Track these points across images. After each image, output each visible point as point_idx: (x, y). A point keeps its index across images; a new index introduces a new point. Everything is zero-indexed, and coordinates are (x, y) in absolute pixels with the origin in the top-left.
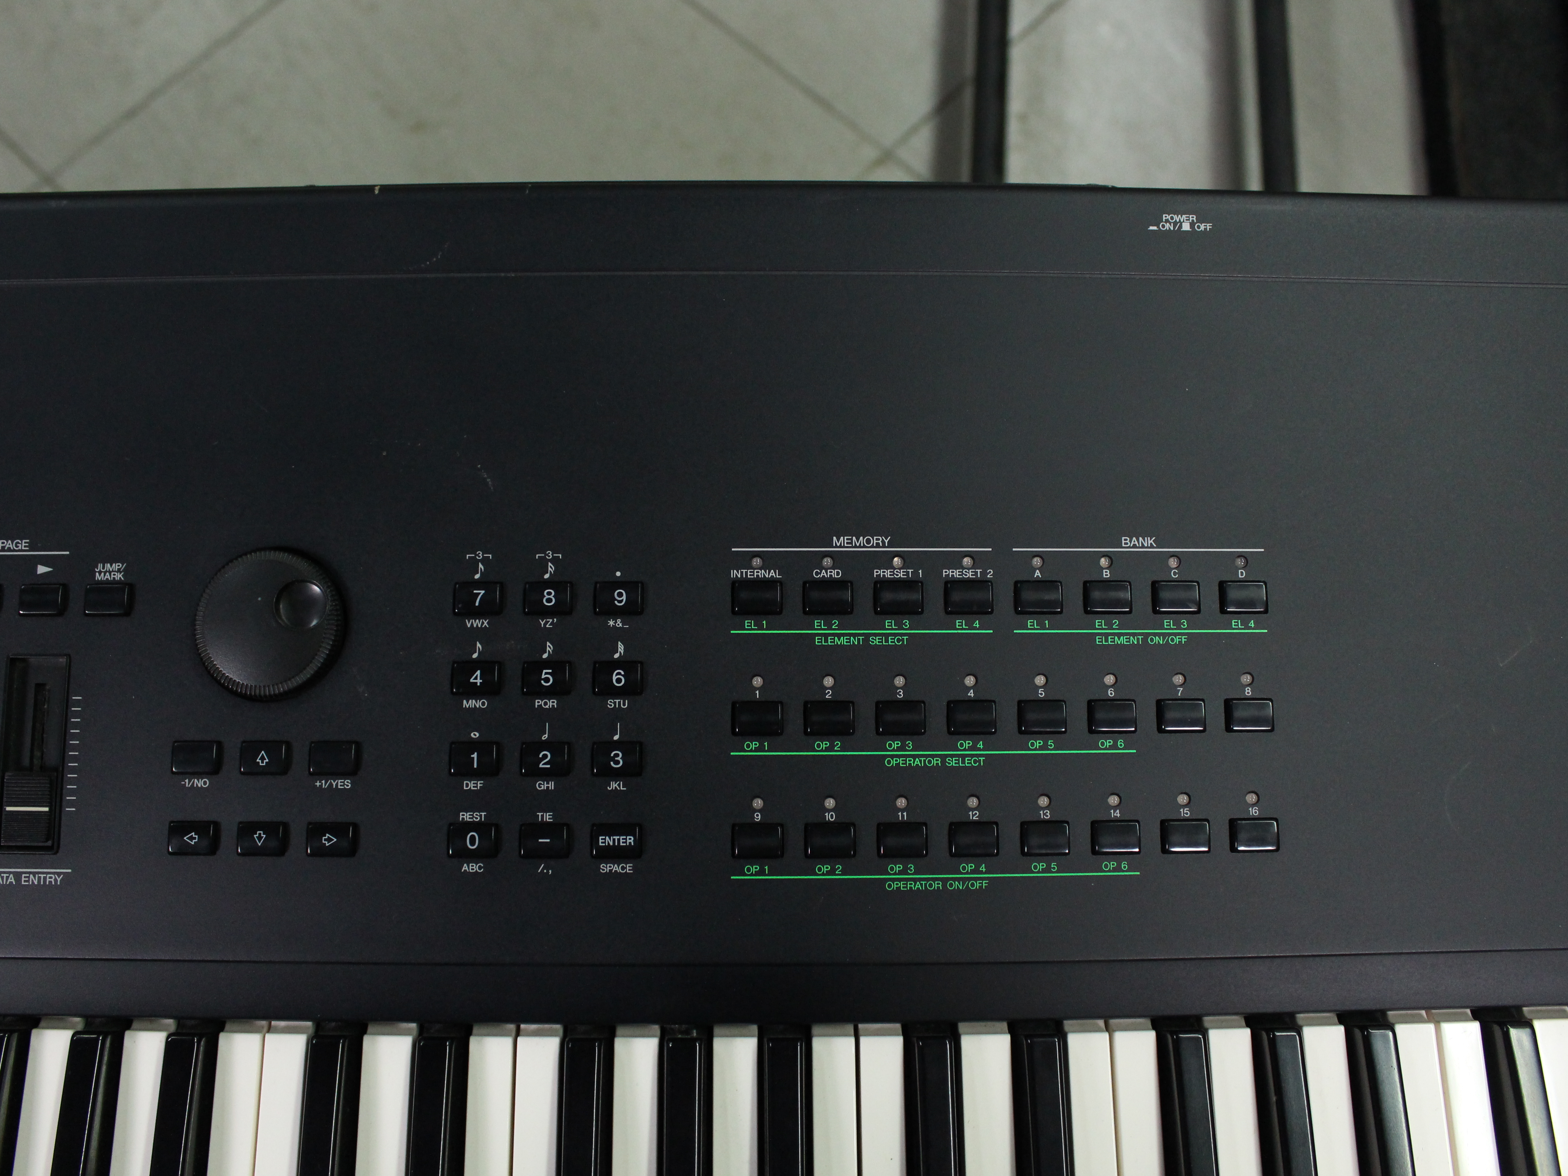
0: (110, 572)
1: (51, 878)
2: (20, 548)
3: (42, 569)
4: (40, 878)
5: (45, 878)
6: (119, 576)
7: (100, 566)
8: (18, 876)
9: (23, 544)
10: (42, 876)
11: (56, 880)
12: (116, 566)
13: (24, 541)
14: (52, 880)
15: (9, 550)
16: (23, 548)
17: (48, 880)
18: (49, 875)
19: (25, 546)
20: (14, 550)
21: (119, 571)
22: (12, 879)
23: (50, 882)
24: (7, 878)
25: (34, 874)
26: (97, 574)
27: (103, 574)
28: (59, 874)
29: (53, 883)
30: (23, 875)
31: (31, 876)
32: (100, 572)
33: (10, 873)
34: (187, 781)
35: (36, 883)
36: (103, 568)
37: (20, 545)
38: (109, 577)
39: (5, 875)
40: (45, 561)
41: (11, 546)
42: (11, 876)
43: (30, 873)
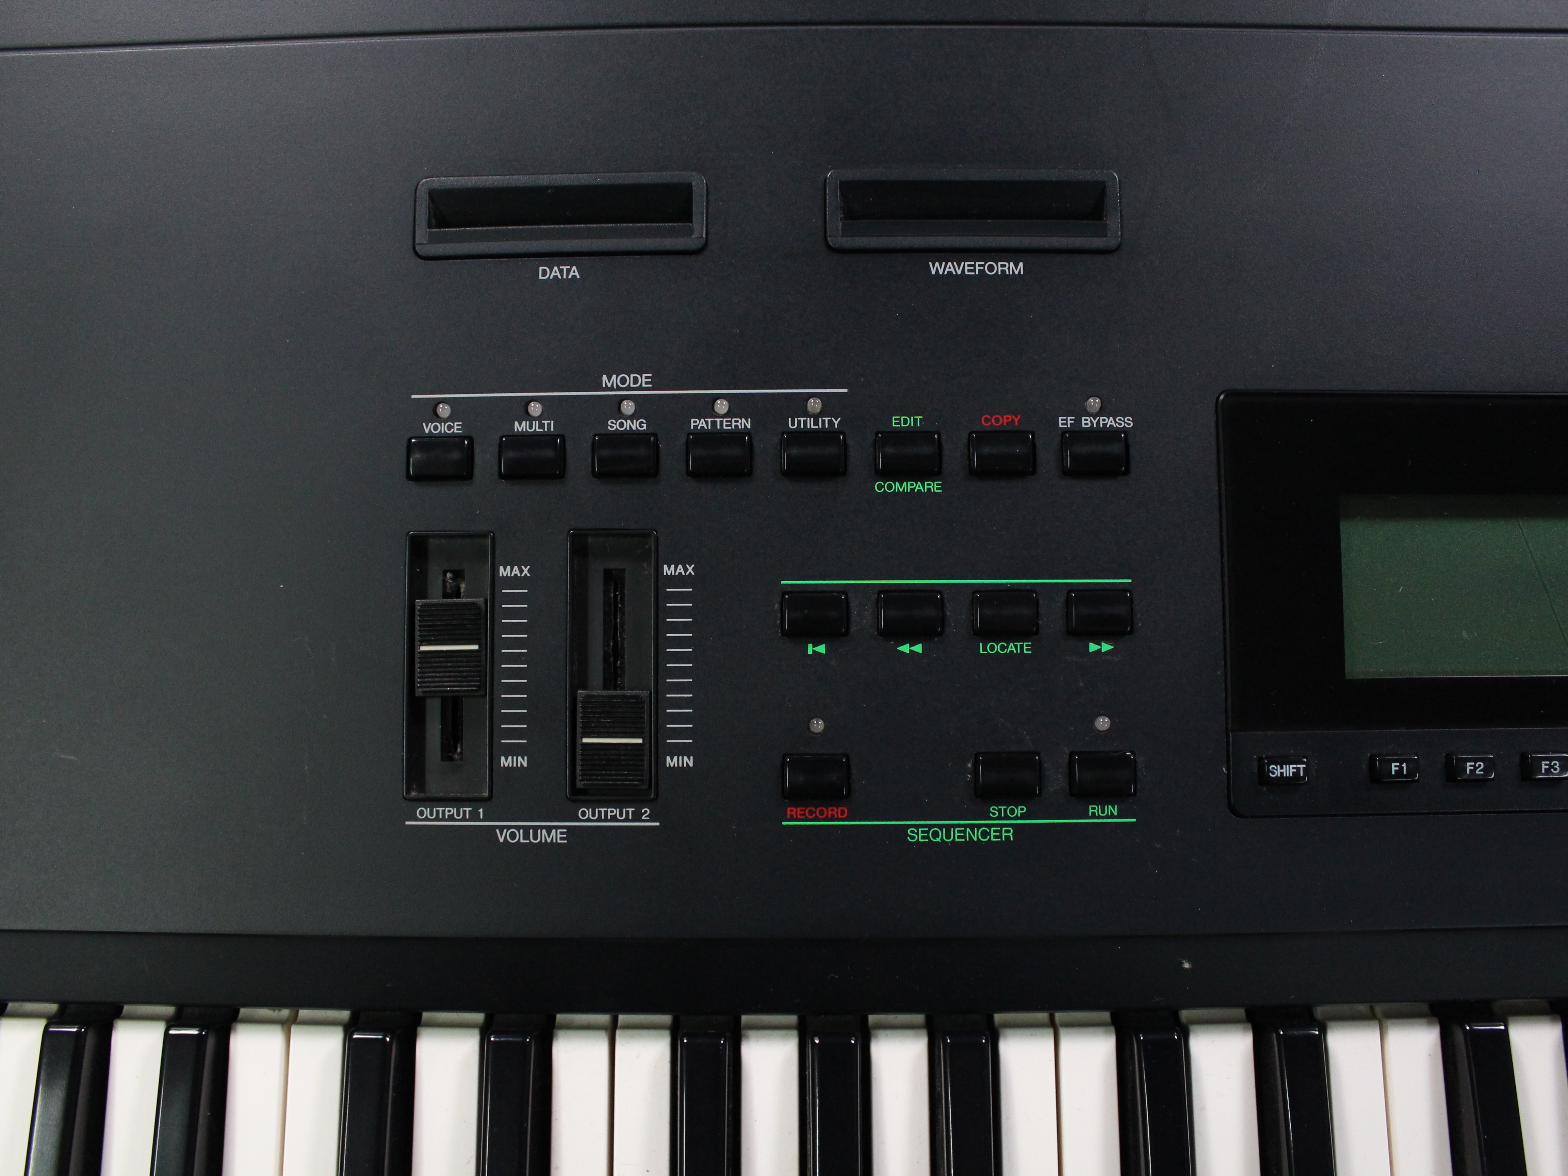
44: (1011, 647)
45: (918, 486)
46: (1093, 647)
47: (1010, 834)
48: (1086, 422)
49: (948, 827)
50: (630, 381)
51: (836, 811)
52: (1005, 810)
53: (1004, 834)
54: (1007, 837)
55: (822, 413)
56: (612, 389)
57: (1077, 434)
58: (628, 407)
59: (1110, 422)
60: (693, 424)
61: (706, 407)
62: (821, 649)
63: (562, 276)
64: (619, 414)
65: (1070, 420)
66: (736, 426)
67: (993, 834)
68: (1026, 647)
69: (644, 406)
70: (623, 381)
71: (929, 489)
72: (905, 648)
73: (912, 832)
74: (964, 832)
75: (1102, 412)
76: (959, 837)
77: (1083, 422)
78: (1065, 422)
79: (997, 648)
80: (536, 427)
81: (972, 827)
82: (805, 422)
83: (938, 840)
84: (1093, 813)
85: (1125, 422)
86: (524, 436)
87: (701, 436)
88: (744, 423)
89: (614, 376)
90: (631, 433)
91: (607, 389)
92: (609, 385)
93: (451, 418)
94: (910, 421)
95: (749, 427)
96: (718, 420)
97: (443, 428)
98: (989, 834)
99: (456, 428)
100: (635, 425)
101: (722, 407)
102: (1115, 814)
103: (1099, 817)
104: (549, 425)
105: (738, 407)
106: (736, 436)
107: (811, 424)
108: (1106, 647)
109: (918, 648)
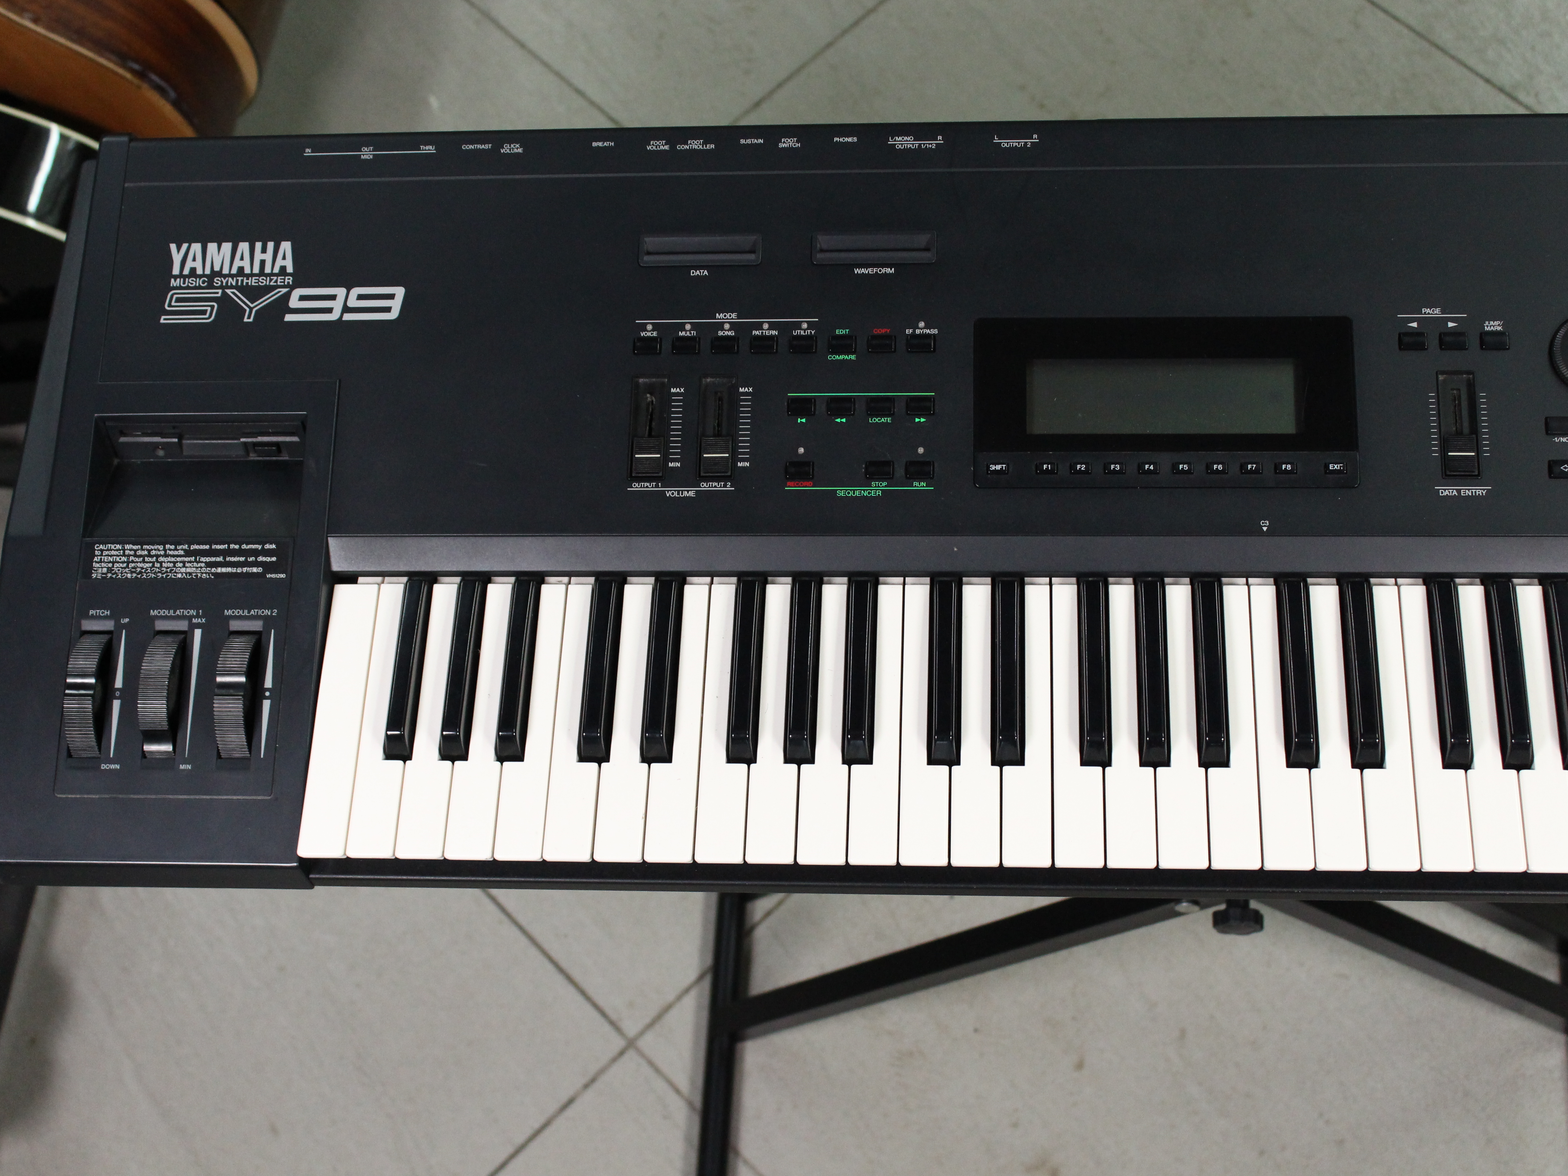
0: (1494, 326)
1: (1479, 492)
2: (1435, 313)
3: (1450, 324)
4: (1472, 492)
5: (1475, 492)
6: (1499, 328)
7: (1487, 323)
8: (1459, 491)
9: (1437, 311)
10: (1474, 491)
11: (1482, 493)
12: (1496, 323)
13: (1437, 309)
14: (1480, 493)
15: (1429, 314)
16: (1437, 313)
17: (1477, 493)
18: (1477, 491)
19: (1439, 312)
20: (1432, 314)
21: (1499, 325)
22: (1455, 493)
23: (1479, 494)
24: (1452, 492)
25: (1469, 490)
26: (1486, 327)
27: (1489, 327)
28: (1484, 490)
29: (1481, 495)
30: (1462, 491)
31: (1467, 491)
32: (1487, 326)
33: (1454, 489)
34: (1556, 438)
35: (1470, 494)
36: (1489, 324)
37: (1435, 311)
38: (1493, 329)
39: (1451, 491)
40: (1453, 320)
41: (1430, 311)
42: (1455, 491)
43: (1466, 489)
44: (883, 420)
45: (846, 357)
46: (917, 420)
47: (880, 493)
48: (918, 332)
49: (854, 490)
50: (728, 316)
51: (808, 483)
52: (878, 484)
53: (877, 493)
54: (879, 495)
55: (807, 329)
56: (720, 319)
57: (913, 335)
58: (727, 326)
59: (928, 331)
60: (753, 333)
61: (759, 326)
62: (804, 420)
63: (700, 274)
64: (723, 329)
65: (911, 331)
66: (772, 334)
67: (873, 493)
68: (889, 420)
69: (733, 326)
70: (725, 316)
71: (851, 358)
72: (838, 420)
73: (839, 492)
74: (861, 492)
75: (926, 327)
76: (858, 494)
77: (917, 331)
78: (909, 331)
79: (877, 420)
80: (688, 333)
81: (864, 490)
82: (800, 332)
83: (850, 495)
84: (915, 485)
85: (935, 331)
86: (683, 337)
87: (757, 338)
88: (775, 333)
89: (721, 314)
90: (728, 337)
91: (718, 319)
92: (719, 318)
93: (653, 330)
94: (844, 332)
95: (777, 334)
96: (764, 331)
97: (649, 334)
98: (871, 493)
99: (655, 334)
100: (730, 333)
101: (766, 326)
102: (925, 485)
103: (918, 487)
104: (694, 333)
105: (772, 326)
106: (771, 337)
107: (802, 333)
108: (923, 420)
109: (844, 420)
